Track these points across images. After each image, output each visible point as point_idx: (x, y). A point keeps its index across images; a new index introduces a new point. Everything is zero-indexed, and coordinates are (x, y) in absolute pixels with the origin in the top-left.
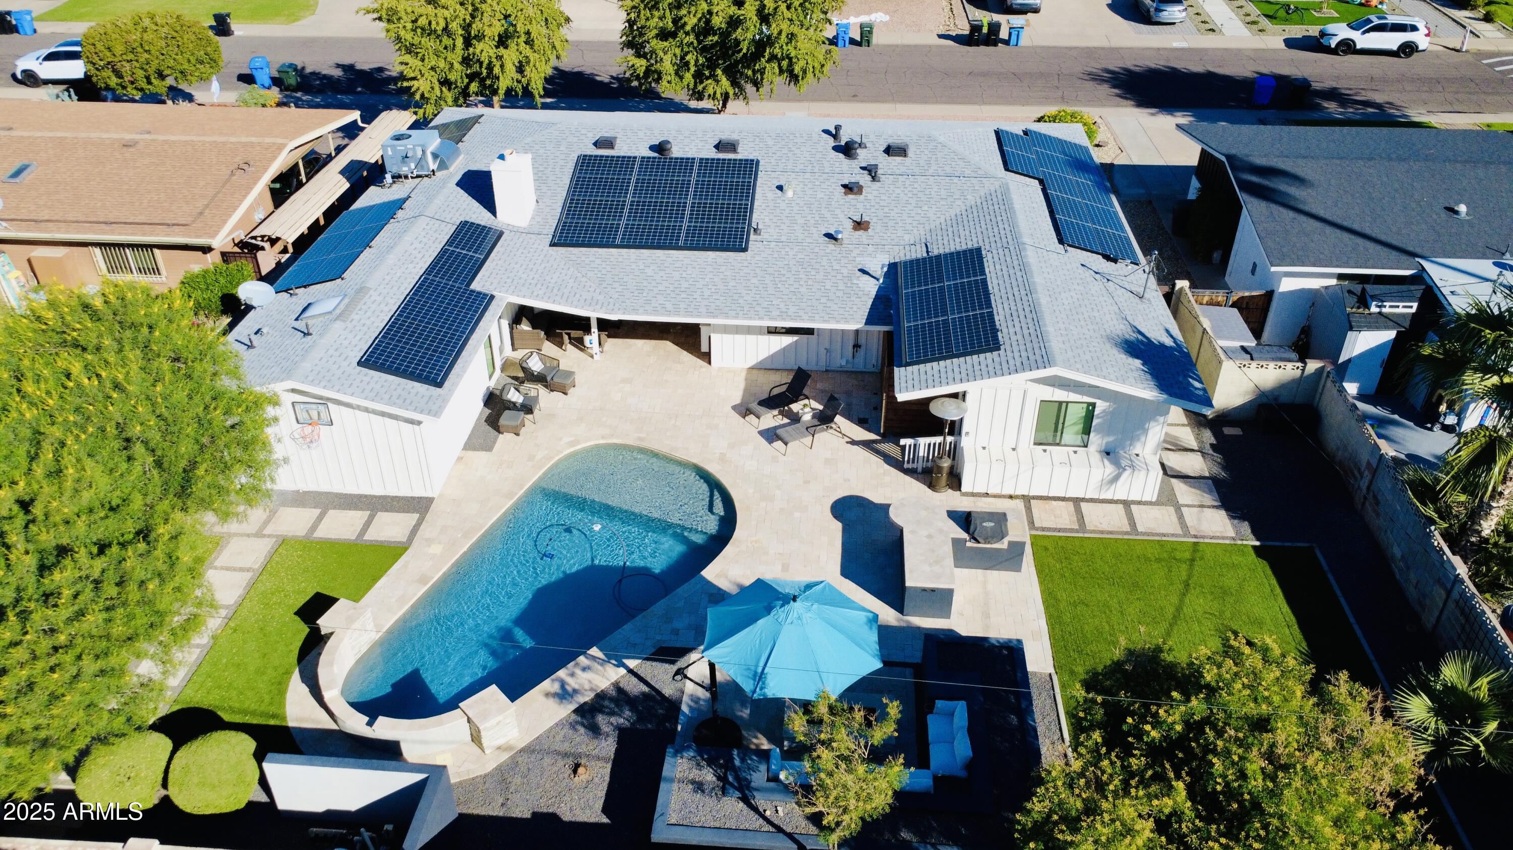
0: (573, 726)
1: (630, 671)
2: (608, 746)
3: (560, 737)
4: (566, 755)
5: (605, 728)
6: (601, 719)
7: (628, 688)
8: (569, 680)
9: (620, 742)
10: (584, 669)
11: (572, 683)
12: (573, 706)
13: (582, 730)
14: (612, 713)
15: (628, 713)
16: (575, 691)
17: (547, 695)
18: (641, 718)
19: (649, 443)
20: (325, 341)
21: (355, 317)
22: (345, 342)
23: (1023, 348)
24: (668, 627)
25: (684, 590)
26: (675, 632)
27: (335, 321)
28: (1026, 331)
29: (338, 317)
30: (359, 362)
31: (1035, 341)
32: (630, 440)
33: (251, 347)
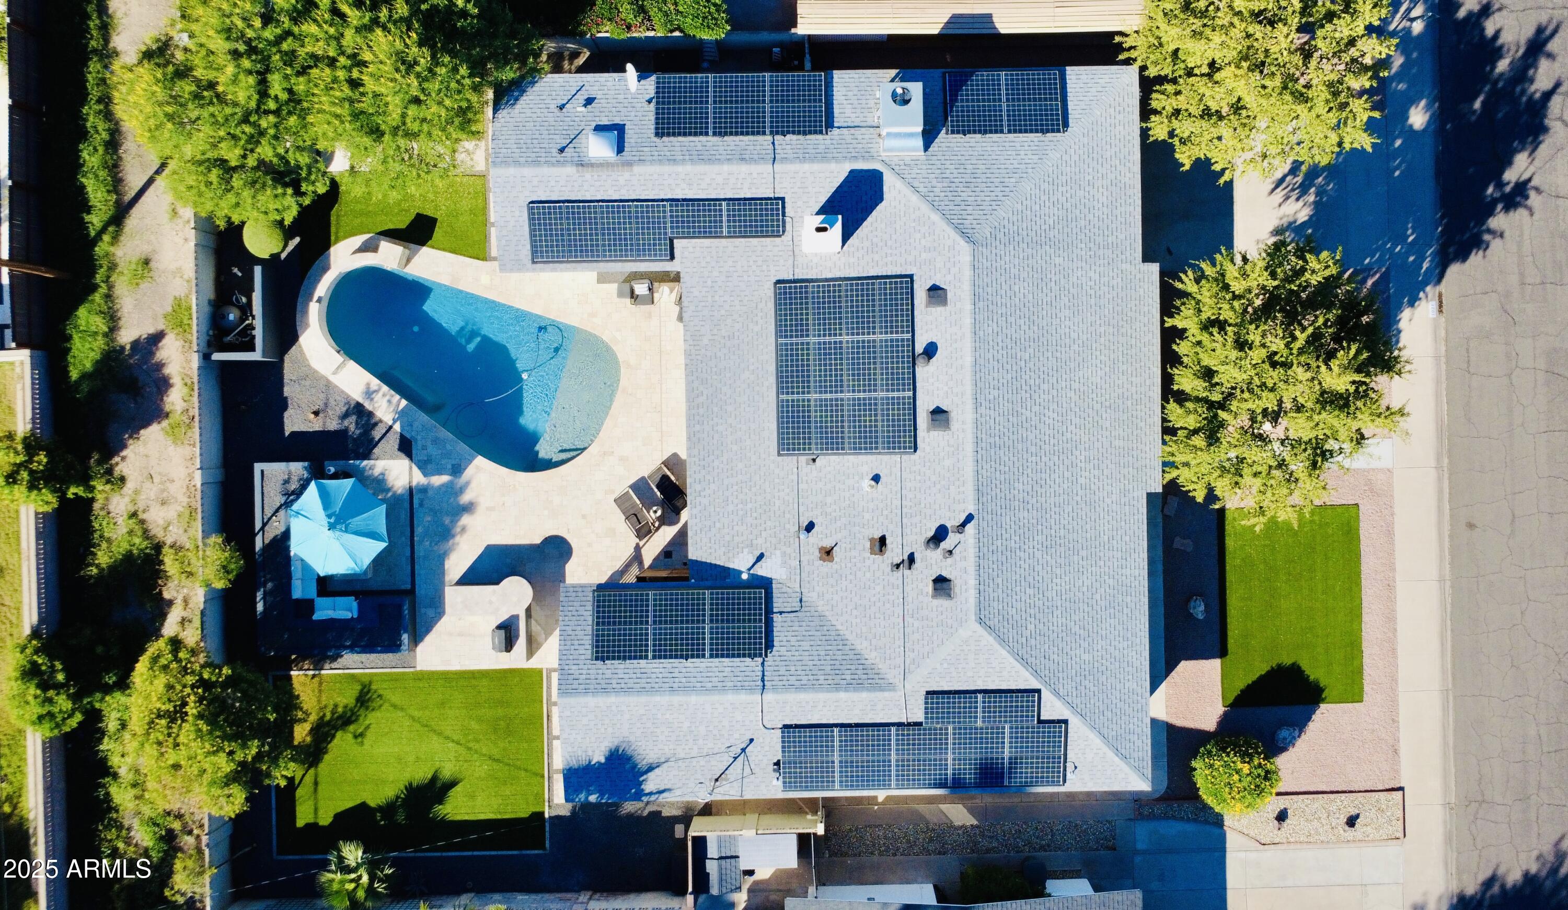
0: (348, 403)
1: (391, 427)
2: (333, 425)
3: (338, 398)
4: (326, 405)
5: (346, 423)
6: (353, 418)
7: (377, 428)
8: (380, 394)
9: (336, 432)
10: (389, 401)
11: (377, 397)
12: (361, 401)
13: (344, 409)
14: (357, 424)
15: (358, 432)
16: (372, 400)
17: (368, 385)
18: (355, 440)
19: (619, 399)
20: (546, 170)
21: (588, 176)
22: (553, 183)
23: (592, 677)
24: (429, 444)
25: (462, 447)
26: (424, 448)
27: (577, 165)
28: (614, 681)
29: (582, 165)
30: (532, 202)
31: (599, 687)
32: (623, 382)
33: (561, 107)
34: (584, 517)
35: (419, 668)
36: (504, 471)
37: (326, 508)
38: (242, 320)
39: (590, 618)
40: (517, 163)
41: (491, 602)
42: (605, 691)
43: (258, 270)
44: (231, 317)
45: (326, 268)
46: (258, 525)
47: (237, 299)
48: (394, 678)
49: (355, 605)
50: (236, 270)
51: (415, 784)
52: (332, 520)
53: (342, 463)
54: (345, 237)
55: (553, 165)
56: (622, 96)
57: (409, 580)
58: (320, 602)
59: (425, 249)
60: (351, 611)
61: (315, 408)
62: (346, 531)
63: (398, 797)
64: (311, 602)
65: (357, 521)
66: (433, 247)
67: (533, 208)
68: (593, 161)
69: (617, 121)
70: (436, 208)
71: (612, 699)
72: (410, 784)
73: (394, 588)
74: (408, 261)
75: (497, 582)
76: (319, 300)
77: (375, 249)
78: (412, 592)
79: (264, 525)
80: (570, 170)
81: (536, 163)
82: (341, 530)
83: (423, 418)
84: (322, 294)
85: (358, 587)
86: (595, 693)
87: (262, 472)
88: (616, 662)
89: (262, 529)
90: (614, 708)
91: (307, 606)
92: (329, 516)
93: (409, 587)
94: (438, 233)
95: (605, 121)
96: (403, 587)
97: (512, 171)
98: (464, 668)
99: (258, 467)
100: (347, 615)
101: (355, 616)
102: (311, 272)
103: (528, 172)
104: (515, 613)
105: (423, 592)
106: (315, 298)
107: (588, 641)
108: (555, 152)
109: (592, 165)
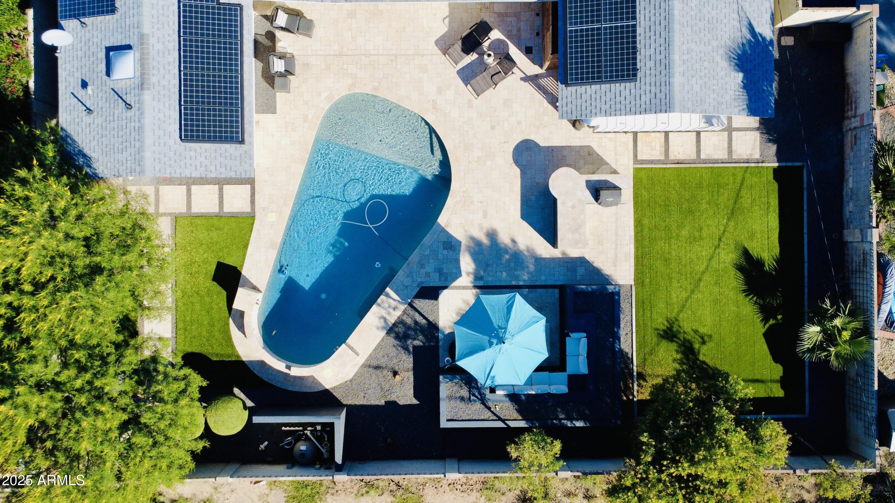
15: (421, 337)
19: (383, 94)
20: (147, 120)
21: (154, 80)
22: (161, 115)
23: (653, 80)
24: (423, 271)
25: (427, 240)
26: (428, 275)
27: (142, 89)
28: (658, 57)
29: (142, 84)
30: (181, 137)
31: (663, 72)
32: (368, 90)
33: (89, 110)
34: (493, 128)
35: (632, 283)
36: (450, 202)
37: (482, 349)
38: (307, 438)
39: (593, 87)
40: (140, 151)
41: (573, 207)
42: (668, 66)
43: (257, 420)
44: (303, 448)
45: (262, 364)
46: (500, 424)
47: (287, 444)
48: (641, 304)
49: (574, 335)
50: (262, 447)
51: (744, 287)
52: (495, 341)
53: (441, 351)
54: (232, 346)
55: (142, 114)
56: (79, 53)
57: (550, 290)
58: (571, 369)
59: (244, 272)
60: (579, 339)
61: (390, 374)
62: (505, 328)
63: (756, 303)
64: (570, 377)
65: (496, 320)
66: (242, 266)
67: (186, 136)
68: (138, 74)
69: (102, 55)
70: (206, 262)
71: (676, 57)
72: (744, 291)
73: (557, 304)
74: (255, 288)
75: (555, 200)
76: (288, 367)
77: (241, 314)
78: (562, 288)
79: (500, 419)
80: (147, 96)
81: (140, 130)
82: (505, 332)
83: (401, 276)
84: (284, 365)
85: (557, 337)
86: (669, 75)
87: (448, 420)
88: (638, 57)
89: (503, 421)
90: (685, 57)
91: (573, 380)
92: (491, 344)
93: (557, 291)
94: (229, 261)
95: (103, 67)
96: (557, 296)
97: (148, 154)
98: (633, 241)
99: (444, 424)
100: (584, 342)
101: (584, 335)
102: (264, 377)
103: (149, 140)
104: (584, 184)
105: (562, 278)
106: (287, 371)
107: (616, 87)
108: (130, 113)
109: (142, 74)
